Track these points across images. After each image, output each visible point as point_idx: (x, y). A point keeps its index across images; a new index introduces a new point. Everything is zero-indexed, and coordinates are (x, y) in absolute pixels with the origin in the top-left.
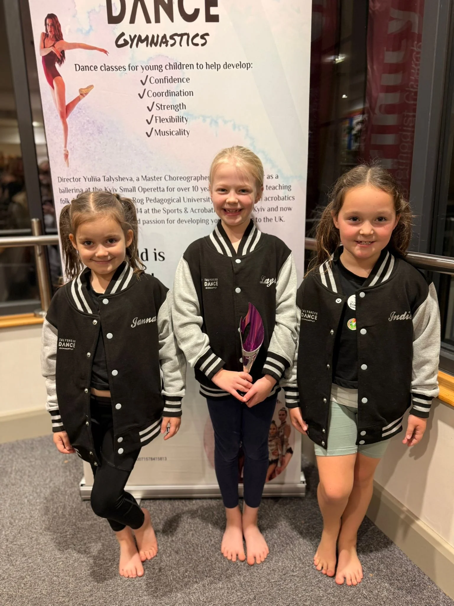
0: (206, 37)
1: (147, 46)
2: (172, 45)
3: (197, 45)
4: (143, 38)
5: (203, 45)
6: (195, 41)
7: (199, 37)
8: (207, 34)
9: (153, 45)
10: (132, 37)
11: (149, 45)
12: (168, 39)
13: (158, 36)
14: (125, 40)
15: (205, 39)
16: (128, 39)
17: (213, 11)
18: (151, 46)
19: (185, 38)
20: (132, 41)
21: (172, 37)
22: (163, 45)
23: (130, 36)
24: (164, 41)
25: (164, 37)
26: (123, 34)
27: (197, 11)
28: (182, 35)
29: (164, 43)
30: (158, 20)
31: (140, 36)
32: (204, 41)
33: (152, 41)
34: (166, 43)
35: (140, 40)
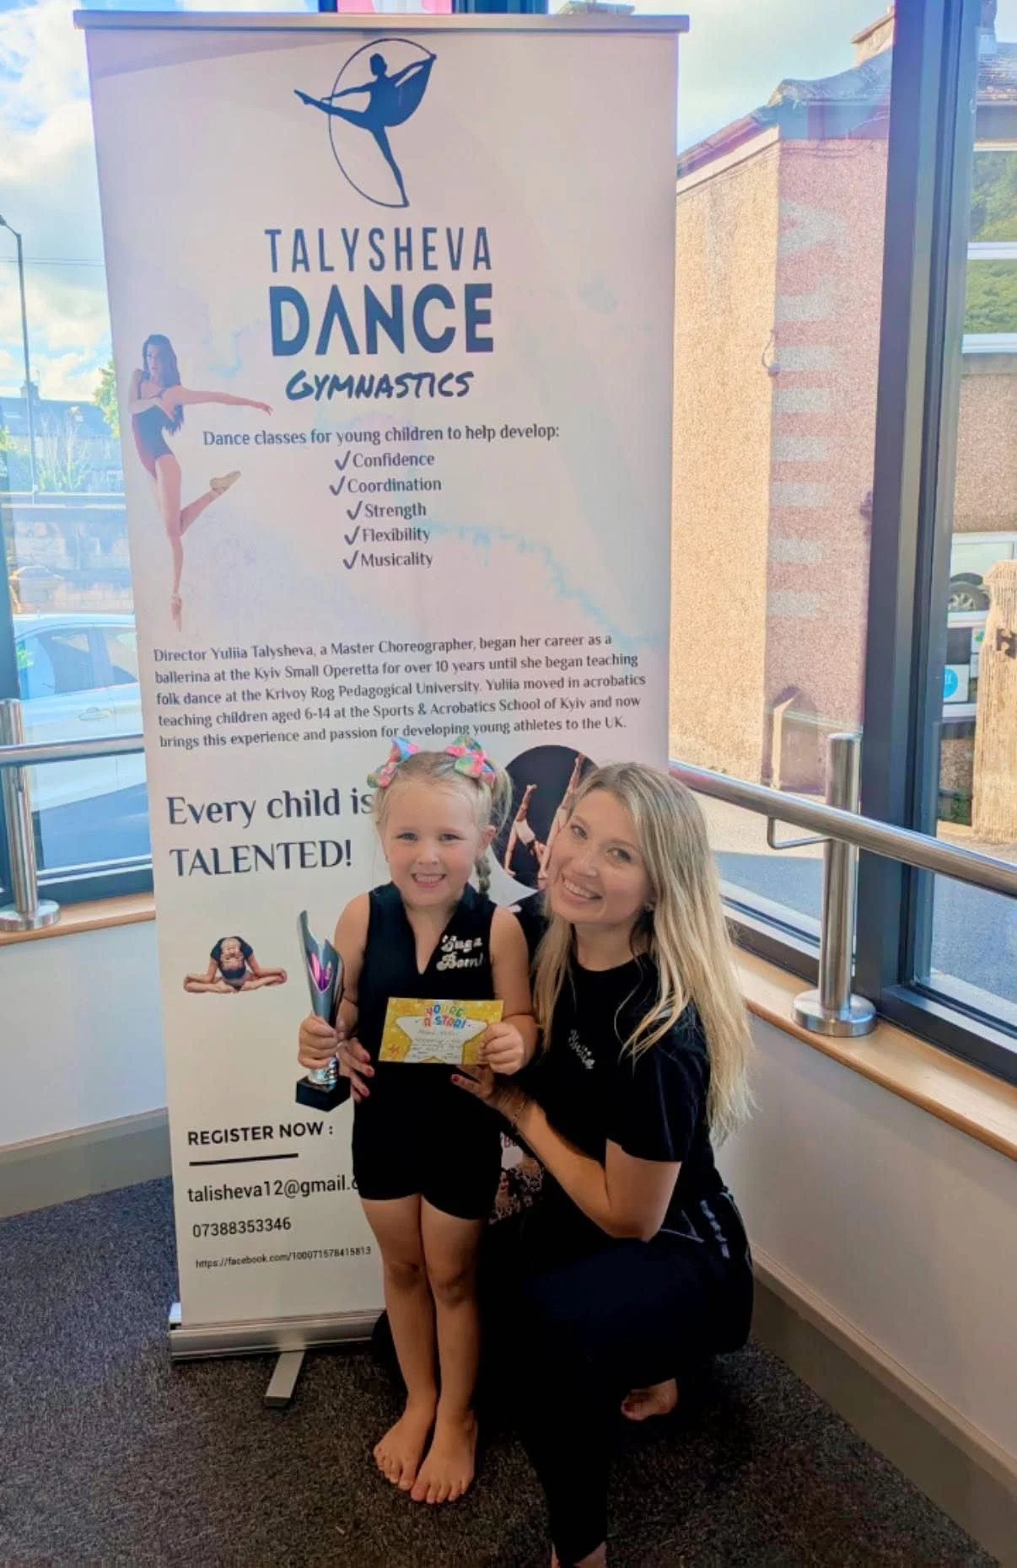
0: (466, 379)
1: (350, 395)
2: (400, 395)
3: (449, 394)
4: (342, 381)
5: (461, 394)
6: (446, 387)
7: (454, 380)
8: (470, 374)
9: (362, 395)
10: (321, 380)
11: (354, 396)
12: (392, 382)
13: (372, 378)
14: (306, 386)
15: (465, 383)
16: (312, 383)
17: (482, 331)
18: (358, 396)
19: (426, 381)
20: (320, 386)
21: (400, 381)
22: (383, 396)
23: (317, 378)
24: (385, 386)
25: (385, 379)
26: (302, 374)
27: (450, 333)
28: (419, 378)
29: (384, 391)
30: (372, 348)
31: (336, 378)
32: (462, 387)
33: (361, 388)
34: (389, 391)
35: (336, 385)
